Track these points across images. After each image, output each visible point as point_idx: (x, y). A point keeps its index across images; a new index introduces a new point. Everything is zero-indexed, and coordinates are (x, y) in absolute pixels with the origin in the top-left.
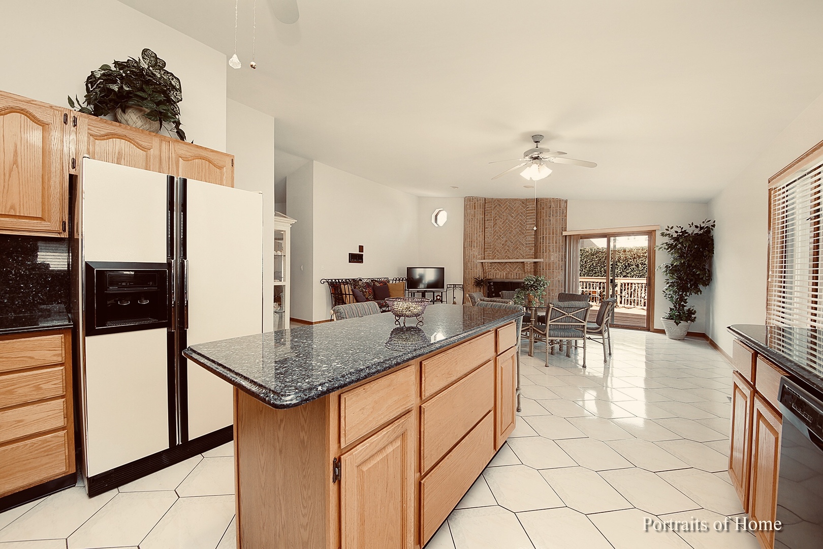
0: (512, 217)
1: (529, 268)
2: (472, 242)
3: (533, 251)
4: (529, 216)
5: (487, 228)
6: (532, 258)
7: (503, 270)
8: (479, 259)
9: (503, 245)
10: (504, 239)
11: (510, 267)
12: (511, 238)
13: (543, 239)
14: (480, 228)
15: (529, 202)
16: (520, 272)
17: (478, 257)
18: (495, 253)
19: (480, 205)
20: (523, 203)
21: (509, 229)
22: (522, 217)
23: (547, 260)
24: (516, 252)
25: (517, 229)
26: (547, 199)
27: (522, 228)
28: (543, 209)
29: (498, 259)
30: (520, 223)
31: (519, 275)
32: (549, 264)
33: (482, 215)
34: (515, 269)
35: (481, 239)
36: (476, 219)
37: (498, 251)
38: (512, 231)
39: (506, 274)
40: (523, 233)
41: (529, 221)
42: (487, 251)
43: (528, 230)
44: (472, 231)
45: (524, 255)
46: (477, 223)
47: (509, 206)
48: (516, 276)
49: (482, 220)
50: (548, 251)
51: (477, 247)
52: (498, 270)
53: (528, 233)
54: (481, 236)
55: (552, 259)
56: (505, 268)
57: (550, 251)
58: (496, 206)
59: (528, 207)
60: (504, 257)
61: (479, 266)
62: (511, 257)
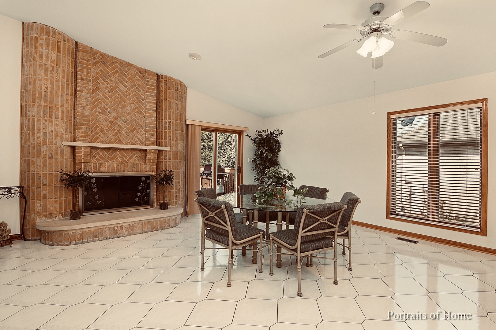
0: (125, 86)
1: (151, 157)
2: (51, 108)
3: (154, 137)
4: (149, 92)
5: (80, 91)
6: (153, 145)
7: (112, 159)
8: (66, 140)
9: (110, 122)
10: (113, 115)
11: (123, 155)
12: (124, 116)
13: (169, 124)
14: (67, 87)
15: (150, 75)
16: (138, 162)
17: (65, 136)
18: (97, 133)
19: (69, 50)
20: (140, 72)
21: (121, 102)
22: (139, 90)
23: (174, 149)
24: (131, 135)
25: (133, 105)
26: (174, 79)
27: (139, 105)
28: (169, 89)
29: (102, 142)
30: (137, 98)
31: (138, 166)
32: (177, 153)
33: (72, 68)
34: (131, 158)
35: (69, 106)
36: (61, 71)
37: (102, 131)
38: (125, 106)
39: (118, 165)
40: (141, 112)
41: (149, 99)
42: (80, 129)
43: (149, 109)
44: (52, 88)
45: (144, 140)
46: (63, 77)
47: (120, 70)
48: (134, 167)
49: (72, 76)
50: (175, 138)
51: (62, 119)
52: (103, 158)
53: (149, 113)
54: (69, 101)
55: (179, 148)
56: (115, 157)
57: (177, 139)
58: (98, 62)
59: (148, 81)
60: (113, 140)
61: (67, 153)
62: (124, 141)
